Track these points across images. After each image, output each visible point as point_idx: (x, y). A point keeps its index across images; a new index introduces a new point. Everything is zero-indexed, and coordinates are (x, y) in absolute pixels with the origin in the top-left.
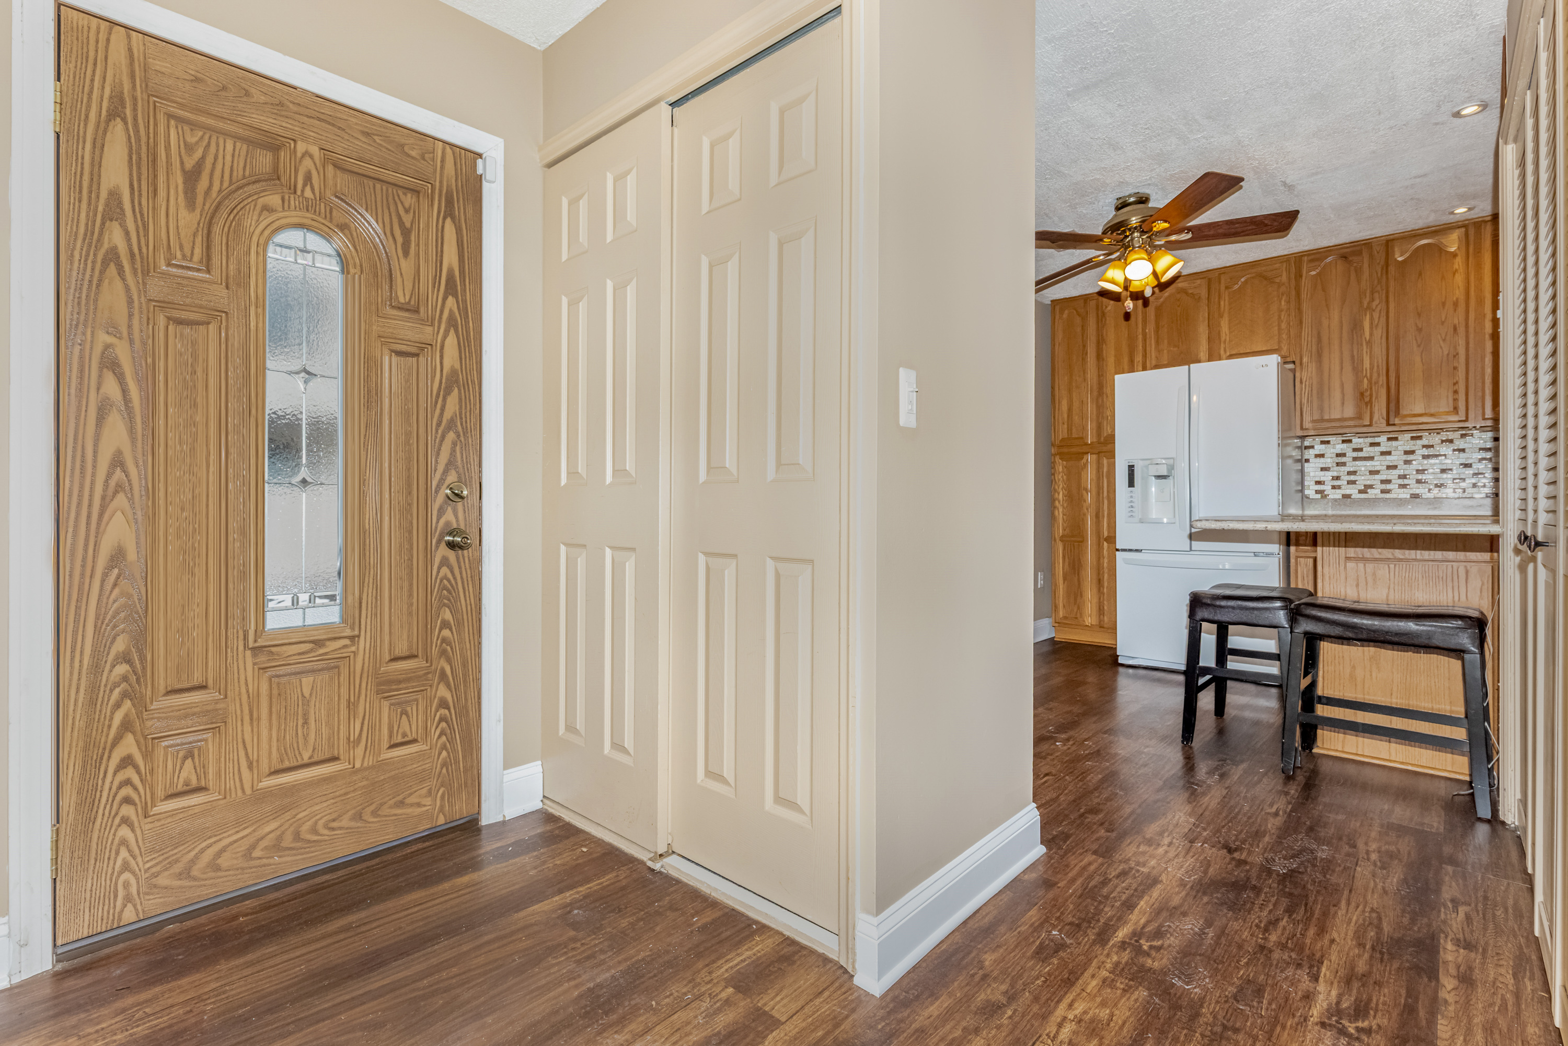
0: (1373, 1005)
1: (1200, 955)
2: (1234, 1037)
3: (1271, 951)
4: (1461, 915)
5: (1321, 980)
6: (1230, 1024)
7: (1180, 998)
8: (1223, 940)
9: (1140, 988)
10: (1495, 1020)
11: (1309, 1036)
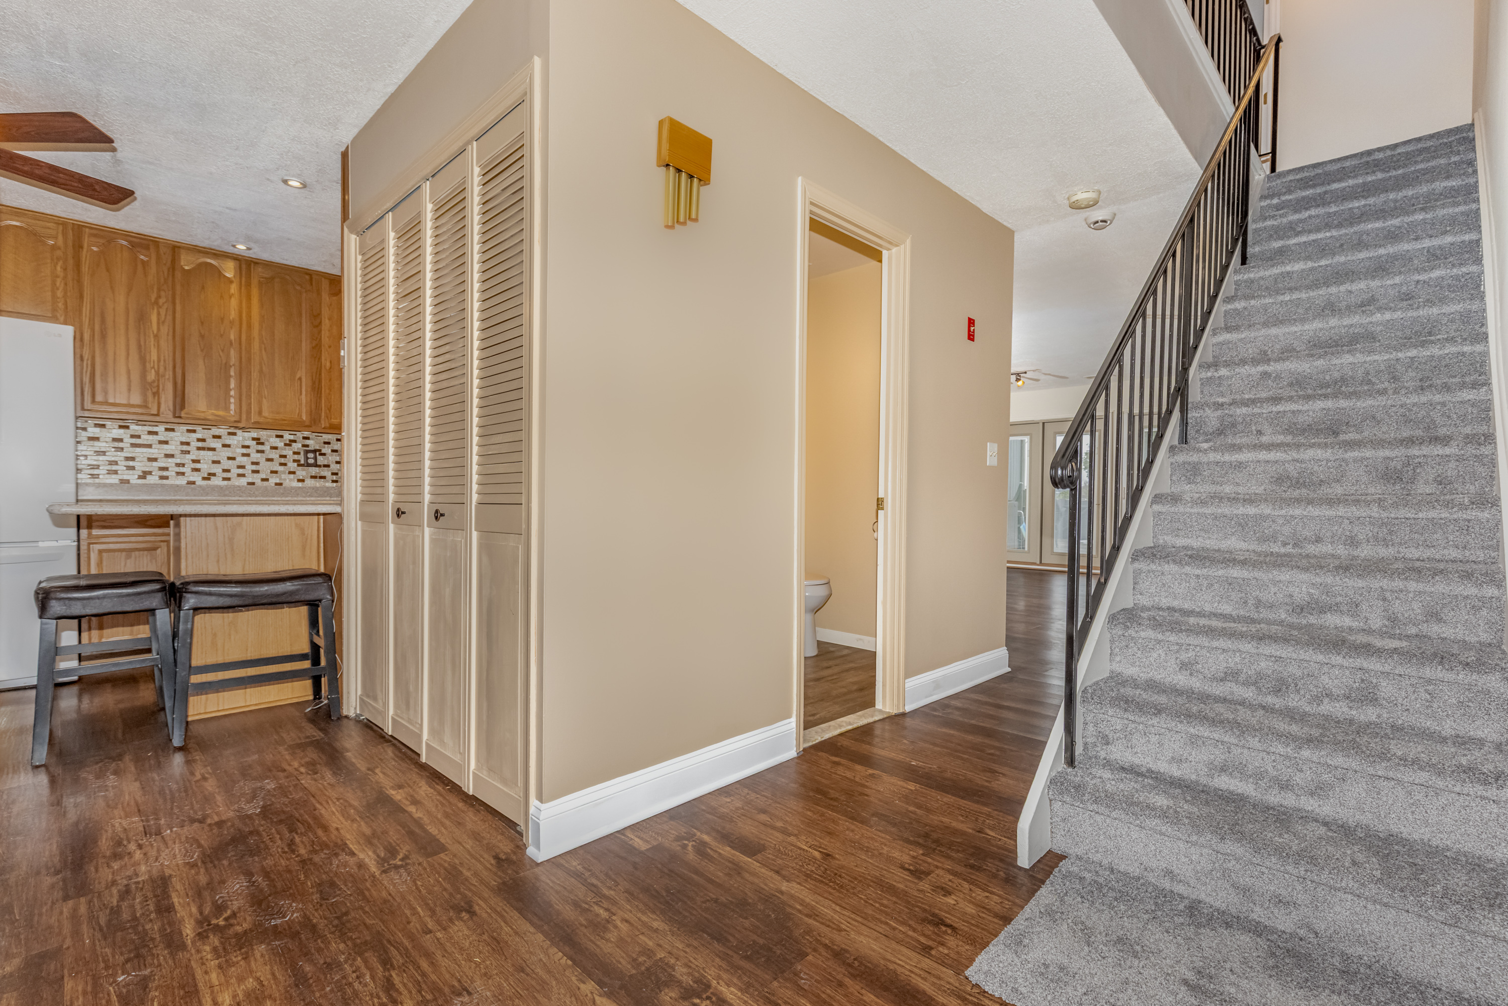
0: (394, 844)
1: (270, 896)
2: (350, 917)
3: (311, 859)
4: (381, 775)
5: (356, 852)
6: (339, 914)
7: (290, 928)
8: (272, 876)
9: (255, 947)
10: (445, 811)
11: (385, 883)
